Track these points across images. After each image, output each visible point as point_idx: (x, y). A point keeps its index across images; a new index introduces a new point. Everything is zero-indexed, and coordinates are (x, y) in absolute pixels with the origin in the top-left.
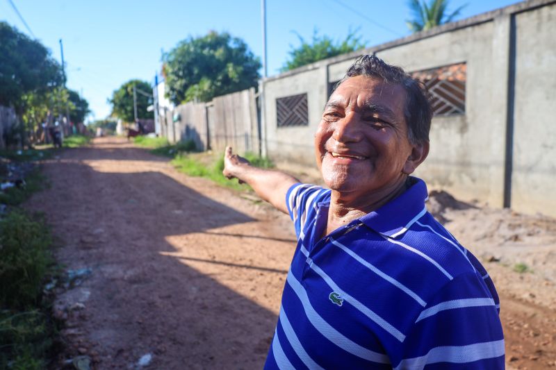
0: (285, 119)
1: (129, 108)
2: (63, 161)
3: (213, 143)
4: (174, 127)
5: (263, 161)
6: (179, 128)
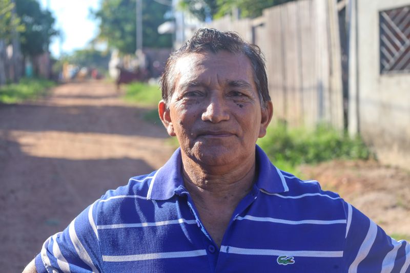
0: (392, 61)
1: (128, 28)
5: (350, 145)
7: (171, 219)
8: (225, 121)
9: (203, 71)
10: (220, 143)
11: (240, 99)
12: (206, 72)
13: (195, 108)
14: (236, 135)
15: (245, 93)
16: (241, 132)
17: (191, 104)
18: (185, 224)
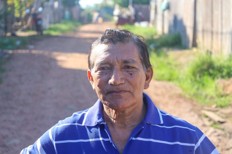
2: (34, 52)
3: (200, 39)
4: (163, 16)
6: (169, 17)
7: (95, 138)
8: (122, 84)
9: (108, 55)
10: (120, 97)
11: (130, 70)
12: (109, 56)
13: (105, 77)
14: (129, 92)
15: (134, 67)
16: (132, 90)
17: (102, 75)
18: (103, 141)
